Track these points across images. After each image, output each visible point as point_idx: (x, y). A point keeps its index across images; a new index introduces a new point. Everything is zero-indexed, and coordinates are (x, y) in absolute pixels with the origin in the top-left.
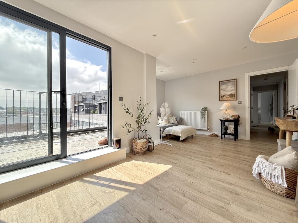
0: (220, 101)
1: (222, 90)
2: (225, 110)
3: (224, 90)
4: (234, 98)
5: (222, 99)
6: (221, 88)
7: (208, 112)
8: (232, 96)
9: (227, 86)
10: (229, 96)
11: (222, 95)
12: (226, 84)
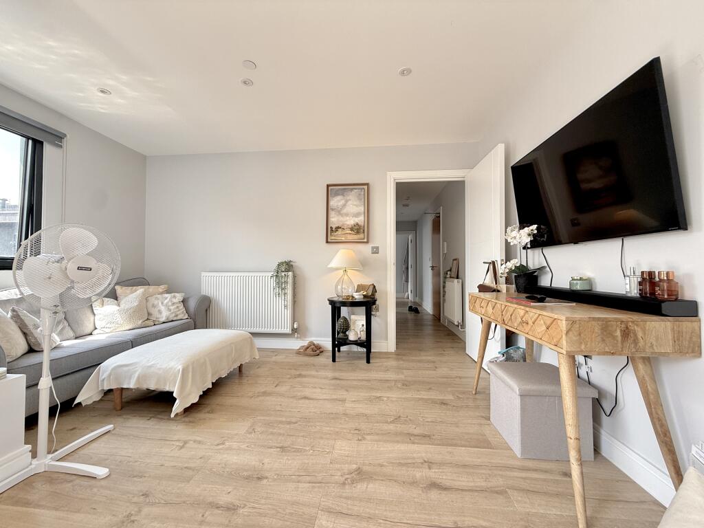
0: (327, 242)
1: (333, 210)
2: (342, 271)
3: (339, 212)
4: (361, 236)
5: (333, 238)
6: (332, 203)
7: (294, 277)
8: (357, 229)
9: (347, 201)
10: (352, 229)
11: (334, 227)
12: (343, 195)
